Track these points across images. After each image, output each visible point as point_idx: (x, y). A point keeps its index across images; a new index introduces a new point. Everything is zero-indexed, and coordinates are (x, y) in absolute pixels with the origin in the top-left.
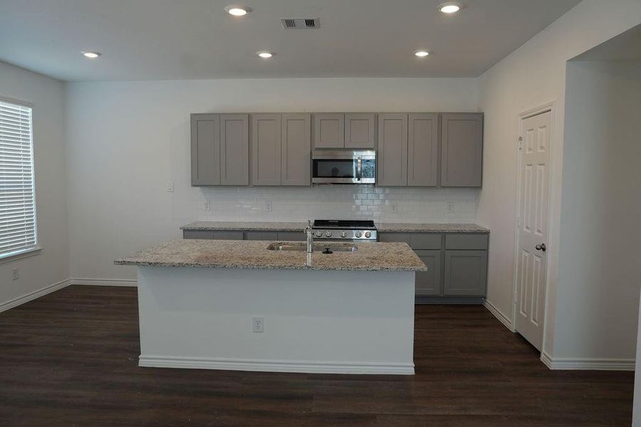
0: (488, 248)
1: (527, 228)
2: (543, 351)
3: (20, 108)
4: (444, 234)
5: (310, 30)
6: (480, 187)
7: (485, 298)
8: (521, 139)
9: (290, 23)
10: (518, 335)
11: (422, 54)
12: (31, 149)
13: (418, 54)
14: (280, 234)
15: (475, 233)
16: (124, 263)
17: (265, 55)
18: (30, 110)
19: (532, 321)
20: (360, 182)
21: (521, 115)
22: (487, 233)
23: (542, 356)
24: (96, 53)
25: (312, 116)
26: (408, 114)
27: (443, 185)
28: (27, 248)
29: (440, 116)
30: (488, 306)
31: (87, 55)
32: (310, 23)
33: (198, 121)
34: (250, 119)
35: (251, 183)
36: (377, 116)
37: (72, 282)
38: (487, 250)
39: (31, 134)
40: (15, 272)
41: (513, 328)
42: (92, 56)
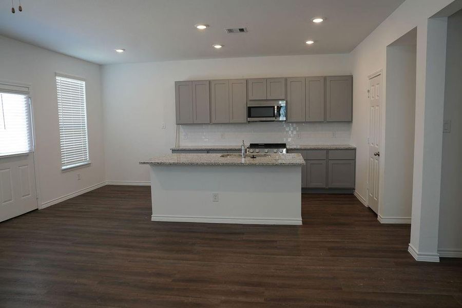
0: (355, 159)
1: (377, 145)
2: (379, 214)
3: (79, 82)
4: (328, 150)
5: (242, 33)
6: (351, 122)
7: (354, 189)
8: (369, 91)
9: (230, 31)
10: (369, 208)
11: (310, 42)
12: (85, 105)
13: (307, 43)
14: (228, 151)
15: (347, 149)
16: (144, 163)
17: (218, 47)
18: (84, 83)
19: (375, 198)
20: (277, 120)
21: (369, 77)
22: (355, 149)
23: (378, 216)
24: (123, 50)
25: (247, 81)
26: (305, 78)
27: (328, 120)
28: (83, 162)
29: (325, 78)
30: (355, 194)
31: (117, 51)
32: (242, 30)
33: (179, 86)
34: (210, 84)
35: (211, 122)
36: (286, 79)
37: (107, 184)
38: (355, 160)
39: (85, 97)
40: (79, 175)
41: (366, 204)
42: (120, 51)
